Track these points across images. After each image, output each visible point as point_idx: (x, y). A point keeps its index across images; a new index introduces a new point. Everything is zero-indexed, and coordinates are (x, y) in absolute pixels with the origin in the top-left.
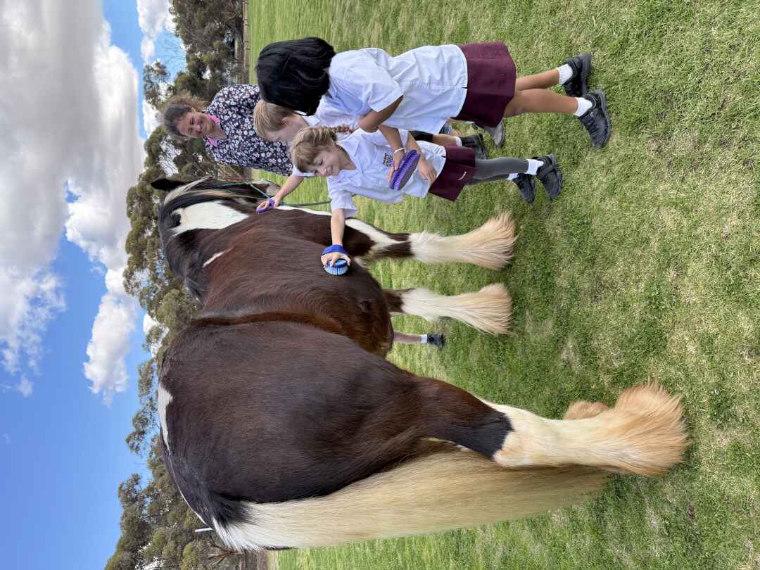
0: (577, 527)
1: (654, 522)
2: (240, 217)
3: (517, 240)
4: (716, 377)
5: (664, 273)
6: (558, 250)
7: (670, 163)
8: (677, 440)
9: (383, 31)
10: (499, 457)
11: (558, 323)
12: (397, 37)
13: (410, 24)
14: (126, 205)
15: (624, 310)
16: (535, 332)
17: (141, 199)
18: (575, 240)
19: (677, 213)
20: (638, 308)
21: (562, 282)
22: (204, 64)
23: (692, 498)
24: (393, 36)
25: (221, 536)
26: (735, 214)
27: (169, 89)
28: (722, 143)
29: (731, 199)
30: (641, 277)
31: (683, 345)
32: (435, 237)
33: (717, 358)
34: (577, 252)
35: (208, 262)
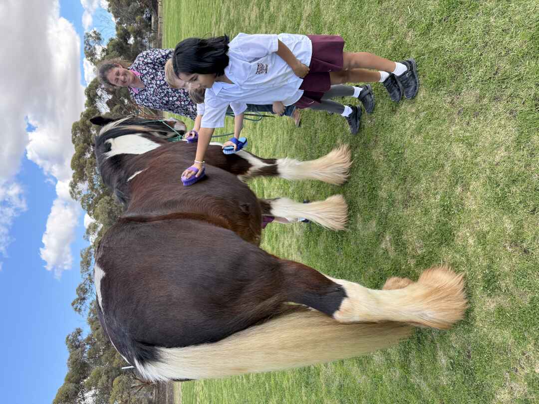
0: (390, 364)
1: (443, 361)
2: (155, 146)
3: (353, 164)
4: (488, 261)
5: (453, 188)
6: (381, 171)
7: (459, 112)
8: (459, 304)
9: (259, 12)
10: (338, 315)
11: (379, 223)
12: (270, 17)
13: (279, 8)
14: (71, 135)
15: (425, 214)
16: (364, 229)
17: (82, 130)
18: (393, 165)
19: (463, 147)
20: (435, 213)
21: (383, 194)
22: (128, 33)
23: (469, 344)
24: (266, 16)
25: (140, 371)
26: (503, 148)
27: (103, 50)
28: (495, 99)
29: (500, 138)
30: (438, 192)
31: (465, 239)
32: (295, 162)
33: (488, 248)
34: (394, 173)
35: (131, 178)
